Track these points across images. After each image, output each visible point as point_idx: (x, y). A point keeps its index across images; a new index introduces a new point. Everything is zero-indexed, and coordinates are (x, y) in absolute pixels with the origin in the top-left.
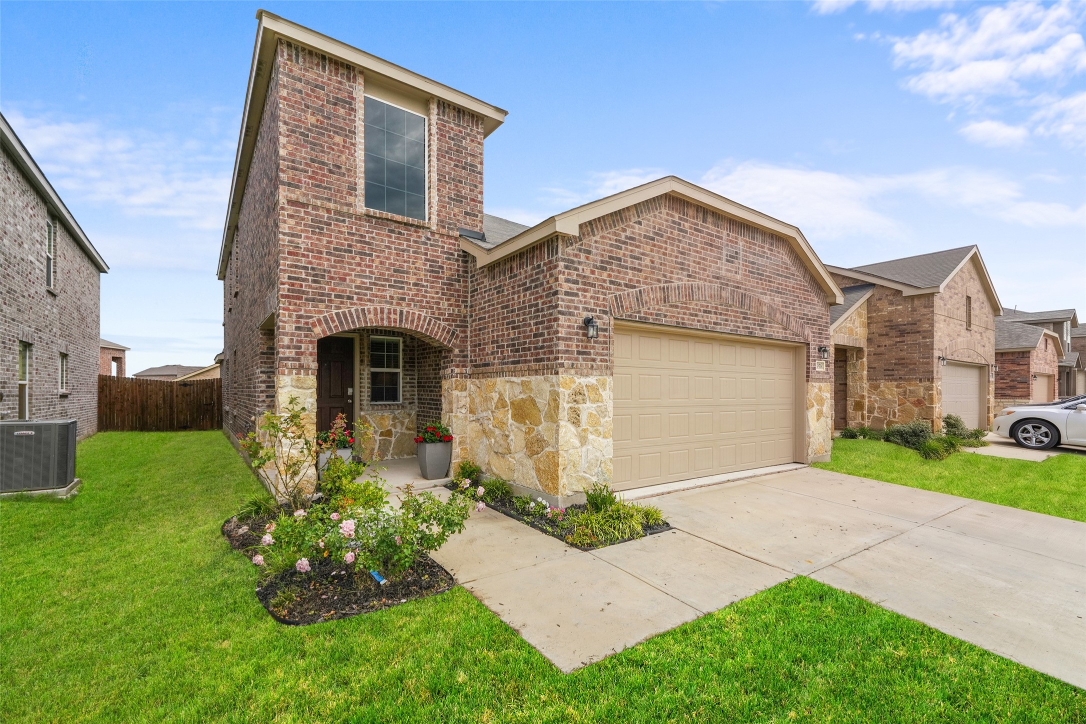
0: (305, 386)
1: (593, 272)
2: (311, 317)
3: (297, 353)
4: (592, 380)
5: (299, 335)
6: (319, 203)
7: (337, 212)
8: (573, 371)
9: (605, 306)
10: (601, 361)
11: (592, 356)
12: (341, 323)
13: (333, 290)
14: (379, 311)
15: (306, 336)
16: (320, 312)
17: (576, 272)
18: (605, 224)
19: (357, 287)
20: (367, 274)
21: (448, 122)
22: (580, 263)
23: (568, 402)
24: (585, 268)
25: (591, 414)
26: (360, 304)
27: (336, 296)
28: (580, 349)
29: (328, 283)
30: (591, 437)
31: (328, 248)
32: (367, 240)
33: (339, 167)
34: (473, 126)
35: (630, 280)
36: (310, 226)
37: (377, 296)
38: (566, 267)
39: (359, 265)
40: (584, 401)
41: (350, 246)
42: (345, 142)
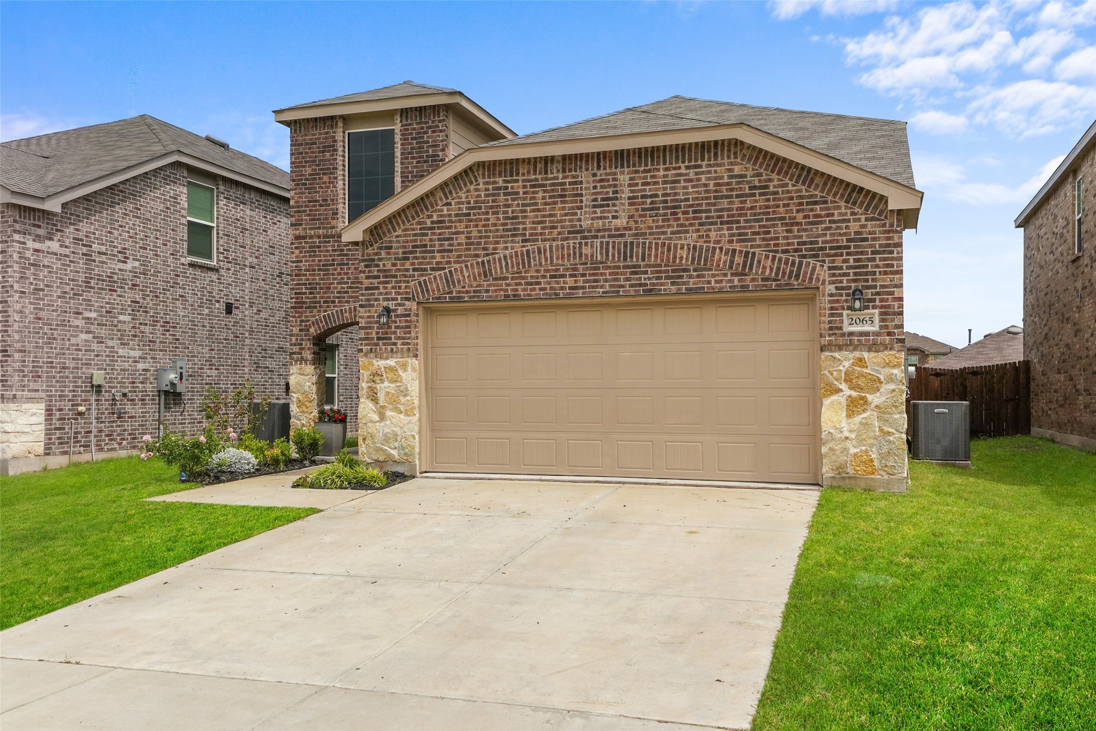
0: (305, 373)
1: (394, 265)
2: (309, 321)
3: (300, 349)
4: (391, 362)
5: (301, 335)
6: (312, 232)
7: (325, 236)
8: (372, 355)
9: (407, 293)
10: (403, 344)
11: (393, 340)
12: (326, 322)
13: (322, 298)
14: (353, 309)
15: (306, 335)
16: (314, 316)
17: (376, 269)
18: (407, 217)
19: (338, 292)
20: (346, 280)
21: (411, 124)
22: (380, 260)
23: (367, 382)
24: (386, 263)
25: (388, 393)
26: (340, 306)
27: (325, 302)
28: (380, 335)
29: (319, 293)
30: (389, 413)
31: (319, 265)
32: (345, 252)
33: (326, 200)
34: (434, 117)
35: (437, 263)
36: (308, 252)
37: (352, 297)
38: (366, 266)
39: (339, 274)
40: (382, 381)
41: (333, 260)
42: (330, 178)
